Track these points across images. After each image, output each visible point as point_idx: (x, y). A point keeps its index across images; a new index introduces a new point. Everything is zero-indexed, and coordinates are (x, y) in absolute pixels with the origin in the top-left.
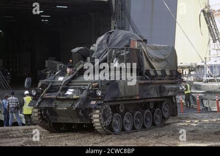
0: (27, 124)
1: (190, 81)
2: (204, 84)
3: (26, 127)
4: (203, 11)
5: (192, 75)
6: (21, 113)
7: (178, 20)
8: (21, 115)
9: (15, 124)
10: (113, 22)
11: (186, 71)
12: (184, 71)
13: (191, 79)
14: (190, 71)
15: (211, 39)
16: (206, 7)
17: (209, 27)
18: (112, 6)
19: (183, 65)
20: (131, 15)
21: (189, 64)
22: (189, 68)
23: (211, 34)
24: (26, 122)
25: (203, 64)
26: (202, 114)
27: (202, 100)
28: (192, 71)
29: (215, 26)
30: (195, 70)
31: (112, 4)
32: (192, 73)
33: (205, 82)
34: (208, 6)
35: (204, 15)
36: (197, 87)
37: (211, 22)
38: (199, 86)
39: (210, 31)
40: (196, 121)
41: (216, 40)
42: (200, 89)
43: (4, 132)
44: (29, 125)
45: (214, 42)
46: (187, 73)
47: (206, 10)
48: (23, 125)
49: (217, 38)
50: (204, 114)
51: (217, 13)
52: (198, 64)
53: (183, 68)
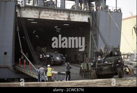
0: (49, 81)
1: (128, 61)
2: (134, 63)
3: (48, 82)
4: (134, 27)
5: (128, 58)
6: (46, 75)
7: (122, 31)
8: (46, 76)
9: (43, 81)
10: (91, 32)
11: (126, 56)
12: (125, 56)
13: (128, 60)
14: (128, 56)
18: (90, 24)
19: (125, 53)
20: (100, 29)
21: (127, 53)
22: (127, 54)
24: (48, 80)
25: (134, 53)
26: (133, 77)
27: (133, 70)
28: (129, 56)
30: (130, 56)
31: (90, 23)
32: (128, 57)
33: (135, 62)
35: (135, 29)
36: (131, 64)
38: (132, 63)
40: (130, 81)
42: (132, 65)
44: (50, 81)
46: (126, 57)
50: (134, 77)
52: (131, 53)
53: (124, 55)
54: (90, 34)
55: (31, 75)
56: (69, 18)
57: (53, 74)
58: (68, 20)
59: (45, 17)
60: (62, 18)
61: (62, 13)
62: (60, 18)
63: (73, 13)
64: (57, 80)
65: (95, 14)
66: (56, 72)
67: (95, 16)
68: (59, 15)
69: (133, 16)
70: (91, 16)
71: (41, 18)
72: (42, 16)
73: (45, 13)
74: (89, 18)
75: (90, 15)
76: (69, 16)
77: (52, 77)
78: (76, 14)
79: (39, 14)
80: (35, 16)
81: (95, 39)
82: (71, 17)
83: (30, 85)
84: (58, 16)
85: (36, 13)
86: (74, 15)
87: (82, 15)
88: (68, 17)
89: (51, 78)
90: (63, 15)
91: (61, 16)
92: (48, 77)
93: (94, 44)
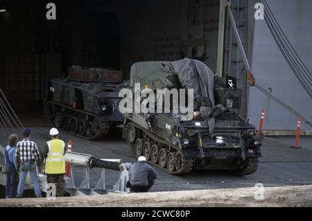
57: (69, 165)
64: (88, 192)
66: (82, 159)
77: (66, 178)
81: (239, 26)
89: (63, 181)
92: (49, 176)
93: (235, 45)
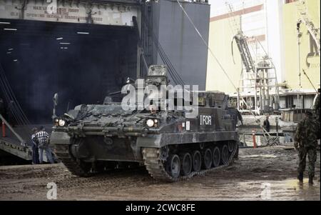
4: (236, 38)
10: (139, 49)
15: (244, 67)
16: (239, 34)
17: (242, 55)
23: (245, 63)
25: (236, 95)
29: (249, 54)
34: (240, 33)
35: (237, 42)
37: (244, 49)
39: (243, 59)
41: (250, 69)
43: (25, 171)
45: (247, 71)
47: (239, 37)
48: (44, 163)
49: (250, 67)
51: (251, 39)
52: (230, 96)
54: (136, 53)
55: (7, 149)
56: (89, 17)
58: (88, 21)
59: (36, 15)
60: (74, 18)
61: (74, 7)
62: (69, 18)
63: (98, 7)
65: (149, 7)
67: (149, 12)
68: (67, 11)
69: (234, 13)
70: (140, 14)
71: (26, 18)
72: (29, 15)
73: (35, 8)
74: (134, 18)
75: (138, 9)
76: (90, 14)
78: (105, 8)
79: (23, 9)
80: (12, 14)
82: (93, 16)
83: (9, 172)
84: (65, 14)
85: (16, 8)
86: (102, 10)
87: (119, 10)
88: (87, 16)
90: (76, 11)
91: (71, 14)
